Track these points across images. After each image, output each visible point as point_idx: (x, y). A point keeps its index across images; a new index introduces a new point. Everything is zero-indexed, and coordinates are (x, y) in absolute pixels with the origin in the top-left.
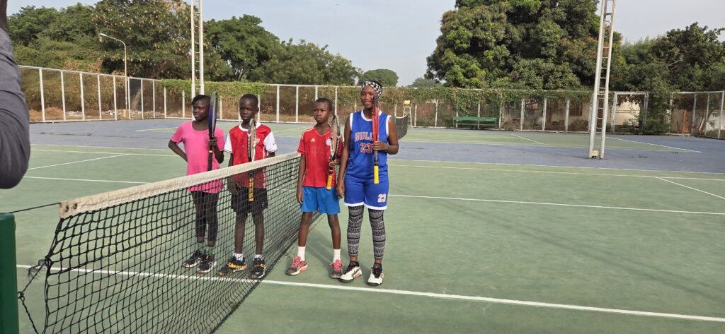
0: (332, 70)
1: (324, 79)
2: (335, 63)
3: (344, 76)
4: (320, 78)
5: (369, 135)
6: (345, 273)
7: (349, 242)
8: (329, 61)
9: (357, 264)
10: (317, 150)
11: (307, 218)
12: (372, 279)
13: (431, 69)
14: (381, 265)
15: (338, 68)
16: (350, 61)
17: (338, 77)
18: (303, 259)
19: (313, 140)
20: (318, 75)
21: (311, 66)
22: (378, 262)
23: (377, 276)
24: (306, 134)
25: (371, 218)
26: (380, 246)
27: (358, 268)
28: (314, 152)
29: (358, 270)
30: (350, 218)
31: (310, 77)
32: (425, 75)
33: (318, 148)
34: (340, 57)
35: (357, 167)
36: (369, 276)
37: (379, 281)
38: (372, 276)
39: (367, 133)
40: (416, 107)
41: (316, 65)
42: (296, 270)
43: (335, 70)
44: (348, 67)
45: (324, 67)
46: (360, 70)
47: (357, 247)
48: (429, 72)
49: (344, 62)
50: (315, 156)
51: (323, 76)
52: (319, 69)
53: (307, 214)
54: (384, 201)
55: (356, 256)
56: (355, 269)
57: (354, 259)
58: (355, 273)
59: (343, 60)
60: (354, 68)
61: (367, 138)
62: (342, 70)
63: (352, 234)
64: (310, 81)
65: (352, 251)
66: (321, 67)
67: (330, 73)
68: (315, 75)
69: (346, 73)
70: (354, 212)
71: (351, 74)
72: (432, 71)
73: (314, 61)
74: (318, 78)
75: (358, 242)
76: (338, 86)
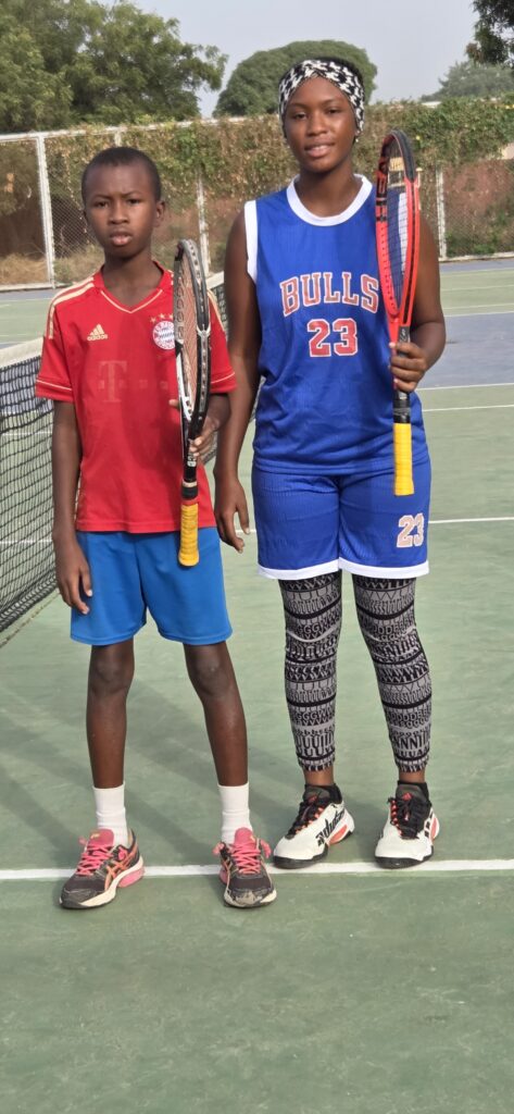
0: (100, 66)
1: (75, 103)
2: (111, 36)
3: (154, 85)
4: (55, 102)
5: (337, 285)
6: (292, 833)
7: (294, 717)
8: (85, 28)
9: (335, 796)
10: (121, 374)
11: (111, 666)
12: (392, 843)
13: (489, 21)
14: (423, 787)
15: (127, 53)
16: (172, 23)
17: (130, 88)
18: (121, 838)
19: (98, 333)
20: (51, 88)
21: (18, 59)
22: (414, 777)
23: (410, 831)
24: (60, 315)
25: (367, 616)
26: (414, 720)
27: (339, 808)
28: (106, 383)
29: (338, 817)
30: (290, 625)
31: (16, 101)
32: (471, 50)
33: (124, 364)
34: (130, 8)
35: (303, 417)
36: (380, 835)
37: (419, 847)
38: (392, 832)
39: (329, 276)
40: (441, 181)
41: (35, 55)
42: (98, 887)
43: (113, 65)
44: (164, 48)
45: (69, 57)
46: (211, 52)
47: (330, 732)
48: (484, 34)
49: (145, 28)
50: (113, 398)
51: (68, 93)
52: (51, 66)
53: (111, 652)
54: (418, 541)
55: (329, 767)
56: (329, 813)
57: (320, 779)
58: (329, 828)
59: (142, 20)
60: (187, 51)
61: (332, 298)
62: (141, 59)
63: (306, 689)
64: (17, 118)
65: (312, 752)
66: (57, 57)
67: (97, 80)
68: (35, 92)
69: (161, 70)
70: (307, 602)
71: (180, 76)
72: (495, 29)
73: (27, 37)
74: (50, 102)
75: (330, 715)
76: (123, 128)
